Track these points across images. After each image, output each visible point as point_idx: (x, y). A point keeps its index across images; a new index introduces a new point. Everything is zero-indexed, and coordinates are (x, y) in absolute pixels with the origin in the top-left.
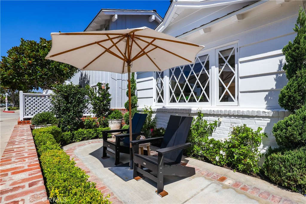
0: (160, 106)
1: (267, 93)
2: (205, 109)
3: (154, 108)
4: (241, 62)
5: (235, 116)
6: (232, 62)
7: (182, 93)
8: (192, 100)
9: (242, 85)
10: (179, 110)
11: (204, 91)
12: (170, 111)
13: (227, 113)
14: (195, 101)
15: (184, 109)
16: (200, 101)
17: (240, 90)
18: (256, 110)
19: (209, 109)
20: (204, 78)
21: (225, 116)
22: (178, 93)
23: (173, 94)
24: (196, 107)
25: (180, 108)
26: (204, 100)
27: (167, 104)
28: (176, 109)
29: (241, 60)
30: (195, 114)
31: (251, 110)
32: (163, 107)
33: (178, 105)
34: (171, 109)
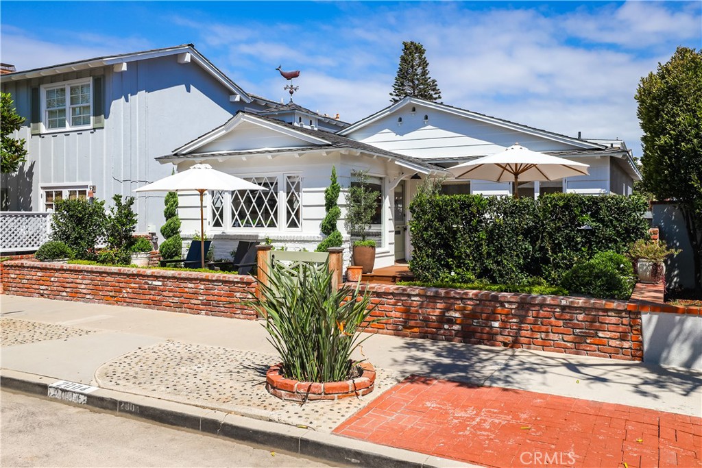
0: (218, 231)
1: (321, 221)
2: (273, 235)
3: (210, 234)
4: (304, 192)
5: (298, 241)
6: (298, 189)
7: (248, 216)
8: (260, 225)
9: (304, 213)
10: (244, 236)
11: (272, 216)
12: (233, 238)
13: (292, 239)
14: (262, 226)
15: (250, 236)
16: (268, 227)
17: (303, 217)
18: (313, 235)
19: (276, 235)
20: (273, 202)
21: (291, 241)
22: (242, 215)
23: (237, 216)
24: (263, 232)
25: (246, 234)
26: (272, 225)
27: (228, 228)
28: (241, 235)
29: (304, 189)
30: (263, 240)
31: (309, 235)
32: (223, 233)
33: (243, 231)
34: (235, 235)
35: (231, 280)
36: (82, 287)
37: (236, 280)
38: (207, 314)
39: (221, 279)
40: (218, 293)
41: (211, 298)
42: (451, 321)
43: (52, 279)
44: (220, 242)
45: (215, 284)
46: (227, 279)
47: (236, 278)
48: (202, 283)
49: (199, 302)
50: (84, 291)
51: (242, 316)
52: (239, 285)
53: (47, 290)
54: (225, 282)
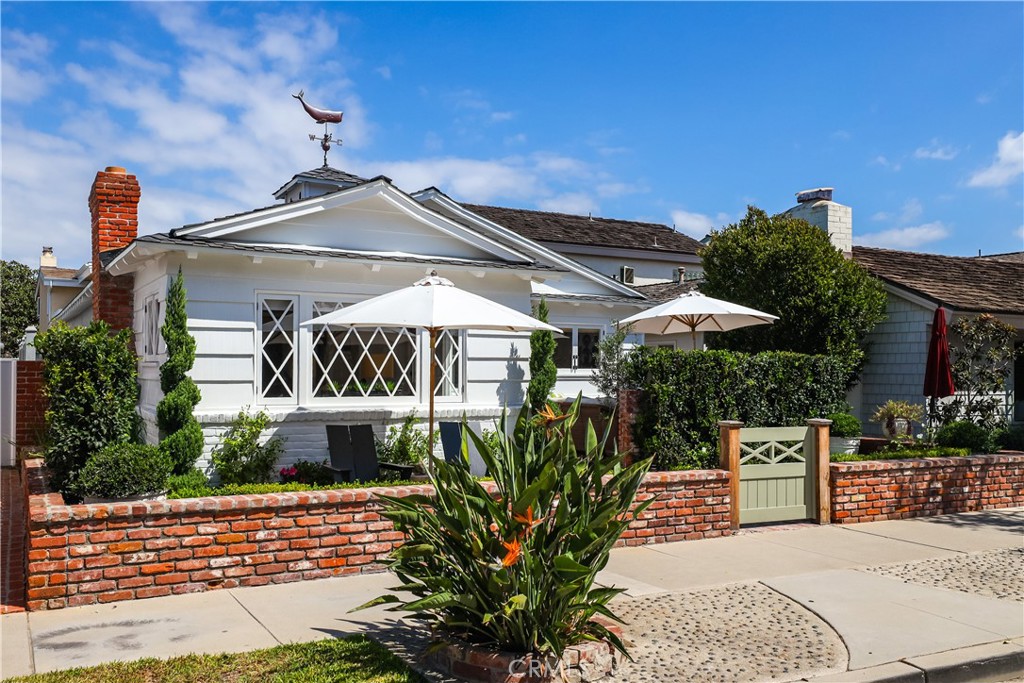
7: (353, 376)
8: (379, 392)
9: (473, 370)
11: (404, 375)
14: (384, 394)
23: (327, 376)
24: (386, 405)
26: (405, 391)
33: (339, 404)
35: (703, 478)
36: (366, 539)
37: (710, 478)
38: (658, 542)
39: (688, 478)
40: (678, 503)
41: (666, 512)
42: (935, 493)
43: (261, 535)
44: (298, 427)
45: (674, 488)
46: (697, 478)
47: (710, 475)
48: (652, 490)
49: (645, 523)
50: (374, 548)
51: (715, 533)
52: (712, 485)
53: (236, 565)
54: (687, 483)
